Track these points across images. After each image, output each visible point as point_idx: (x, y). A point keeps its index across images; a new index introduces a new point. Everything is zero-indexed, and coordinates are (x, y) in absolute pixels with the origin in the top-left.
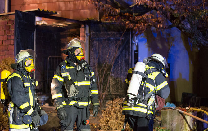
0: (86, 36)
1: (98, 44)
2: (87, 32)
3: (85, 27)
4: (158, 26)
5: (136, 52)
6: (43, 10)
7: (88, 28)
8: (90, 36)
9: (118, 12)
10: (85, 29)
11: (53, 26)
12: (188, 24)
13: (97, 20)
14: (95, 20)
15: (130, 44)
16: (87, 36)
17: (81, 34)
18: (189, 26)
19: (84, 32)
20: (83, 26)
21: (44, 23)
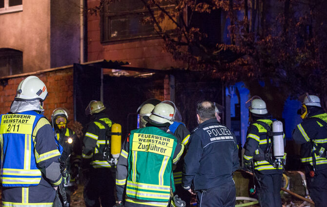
0: (170, 88)
1: (185, 97)
2: (173, 83)
3: (169, 78)
4: (249, 75)
5: (238, 106)
6: (111, 61)
7: (173, 79)
8: (175, 88)
9: (198, 60)
10: (170, 80)
11: (136, 77)
12: (284, 71)
13: (183, 68)
14: (181, 69)
15: (223, 98)
16: (173, 88)
17: (165, 86)
18: (285, 74)
19: (169, 84)
20: (167, 76)
21: (124, 74)
